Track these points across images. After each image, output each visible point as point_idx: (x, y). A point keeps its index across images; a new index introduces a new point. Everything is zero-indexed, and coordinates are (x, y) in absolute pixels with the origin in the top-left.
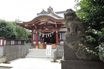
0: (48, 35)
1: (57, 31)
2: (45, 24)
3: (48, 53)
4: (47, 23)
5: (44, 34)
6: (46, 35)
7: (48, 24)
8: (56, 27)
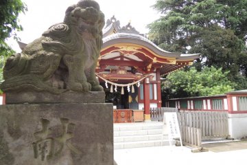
0: (125, 88)
1: (148, 79)
2: (119, 59)
3: (172, 133)
4: (122, 57)
5: (116, 85)
6: (121, 87)
7: (125, 59)
8: (149, 70)
